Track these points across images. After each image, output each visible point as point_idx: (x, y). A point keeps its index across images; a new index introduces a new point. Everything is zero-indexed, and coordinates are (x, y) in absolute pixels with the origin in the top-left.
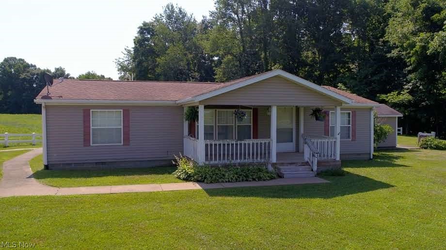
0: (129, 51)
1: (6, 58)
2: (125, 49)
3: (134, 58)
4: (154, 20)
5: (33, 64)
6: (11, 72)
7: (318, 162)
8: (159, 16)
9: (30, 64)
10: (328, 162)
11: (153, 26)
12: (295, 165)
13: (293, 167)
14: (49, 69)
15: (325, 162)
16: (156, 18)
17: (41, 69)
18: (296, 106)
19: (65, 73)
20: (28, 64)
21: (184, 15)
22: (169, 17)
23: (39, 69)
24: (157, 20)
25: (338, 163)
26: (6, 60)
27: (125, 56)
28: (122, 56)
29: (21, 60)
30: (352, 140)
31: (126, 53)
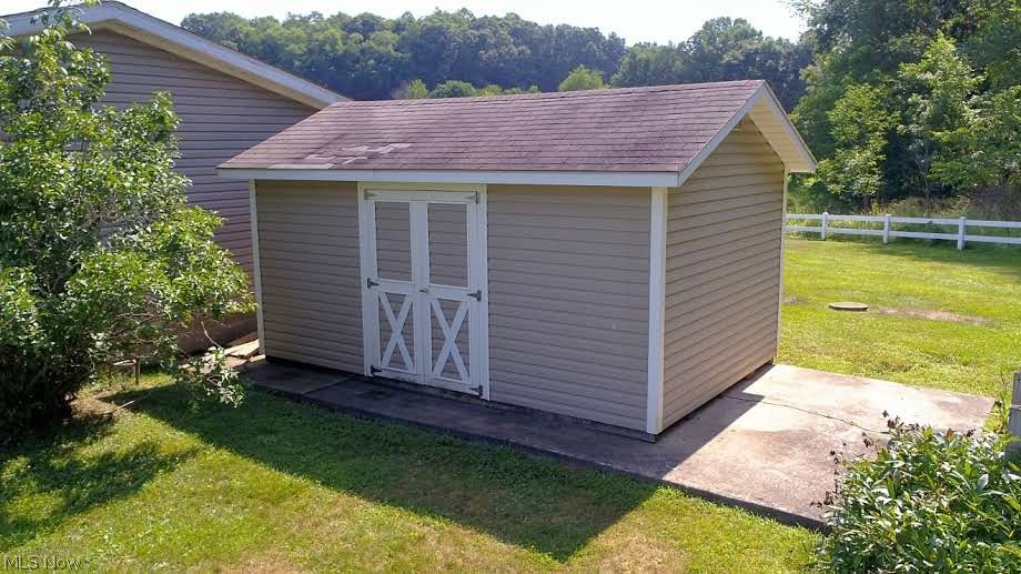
6: (713, 50)
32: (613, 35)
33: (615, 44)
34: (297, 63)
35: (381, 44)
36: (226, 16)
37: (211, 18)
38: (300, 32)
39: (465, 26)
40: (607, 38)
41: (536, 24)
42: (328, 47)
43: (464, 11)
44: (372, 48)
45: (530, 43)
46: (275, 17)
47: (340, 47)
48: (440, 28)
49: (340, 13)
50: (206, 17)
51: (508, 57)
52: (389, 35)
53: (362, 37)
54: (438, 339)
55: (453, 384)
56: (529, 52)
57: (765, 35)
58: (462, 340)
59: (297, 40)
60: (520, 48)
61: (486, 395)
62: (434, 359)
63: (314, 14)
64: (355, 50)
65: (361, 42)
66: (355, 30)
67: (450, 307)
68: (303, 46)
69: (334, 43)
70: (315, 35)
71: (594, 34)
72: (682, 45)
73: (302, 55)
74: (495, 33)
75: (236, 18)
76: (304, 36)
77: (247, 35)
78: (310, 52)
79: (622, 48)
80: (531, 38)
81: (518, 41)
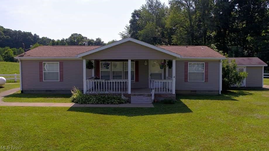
0: (128, 28)
1: (72, 34)
2: (126, 26)
3: (130, 32)
4: (142, 8)
5: (86, 37)
6: (75, 41)
7: (155, 95)
8: (145, 6)
9: (84, 36)
10: (166, 95)
11: (140, 12)
12: (143, 96)
13: (142, 97)
14: (93, 39)
15: (163, 95)
16: (143, 7)
17: (90, 39)
18: (164, 60)
19: (101, 41)
20: (83, 37)
21: (160, 4)
22: (150, 6)
23: (89, 39)
24: (144, 8)
25: (173, 96)
26: (72, 35)
27: (126, 30)
28: (124, 30)
29: (79, 35)
30: (205, 82)
31: (127, 29)
32: (35, 35)
33: (36, 37)
40: (33, 35)
41: (11, 30)
51: (3, 39)
56: (10, 38)
60: (7, 36)
61: (245, 87)
71: (30, 34)
72: (67, 39)
79: (38, 38)
80: (10, 34)
81: (6, 34)
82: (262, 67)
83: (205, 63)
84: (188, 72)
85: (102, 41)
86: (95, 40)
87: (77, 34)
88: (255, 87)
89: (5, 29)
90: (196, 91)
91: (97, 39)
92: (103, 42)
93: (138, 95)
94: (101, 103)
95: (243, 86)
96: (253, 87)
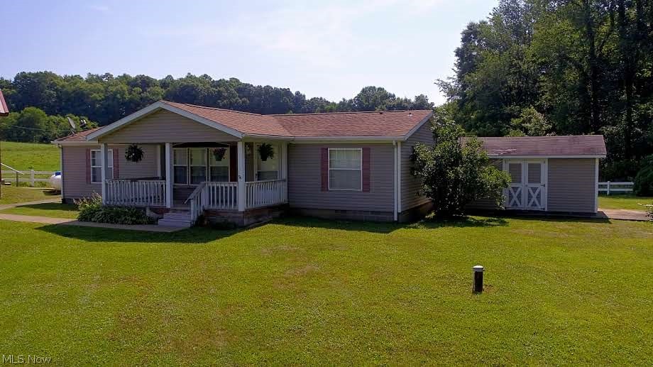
1: (365, 87)
5: (393, 93)
10: (226, 212)
14: (408, 99)
15: (223, 212)
16: (494, 14)
17: (401, 98)
19: (427, 102)
26: (364, 91)
29: (380, 89)
30: (363, 191)
32: (298, 93)
33: (299, 97)
34: (98, 106)
35: (154, 95)
36: (46, 74)
37: (37, 75)
38: (99, 86)
39: (208, 86)
40: (294, 94)
41: (252, 85)
42: (118, 96)
43: (206, 76)
44: (147, 97)
45: (249, 97)
46: (82, 76)
47: (127, 97)
48: (193, 86)
49: (124, 75)
50: (33, 74)
51: (235, 104)
52: (159, 89)
53: (141, 90)
54: (530, 197)
55: (535, 209)
56: (248, 102)
57: (396, 97)
58: (538, 197)
59: (98, 91)
60: (243, 99)
61: (546, 210)
62: (529, 202)
63: (107, 75)
64: (137, 97)
65: (140, 94)
66: (136, 85)
67: (534, 189)
68: (102, 95)
69: (123, 93)
70: (110, 88)
71: (287, 92)
72: (351, 101)
73: (100, 101)
74: (227, 90)
75: (54, 76)
76: (102, 89)
77: (63, 87)
78: (107, 98)
79: (304, 101)
80: (249, 94)
81: (241, 95)
82: (595, 159)
83: (363, 149)
84: (329, 169)
85: (429, 102)
86: (413, 100)
87: (374, 87)
88: (573, 213)
89: (241, 84)
90: (344, 211)
91: (418, 98)
92: (432, 104)
93: (181, 210)
94: (107, 222)
95: (539, 208)
96: (568, 213)
